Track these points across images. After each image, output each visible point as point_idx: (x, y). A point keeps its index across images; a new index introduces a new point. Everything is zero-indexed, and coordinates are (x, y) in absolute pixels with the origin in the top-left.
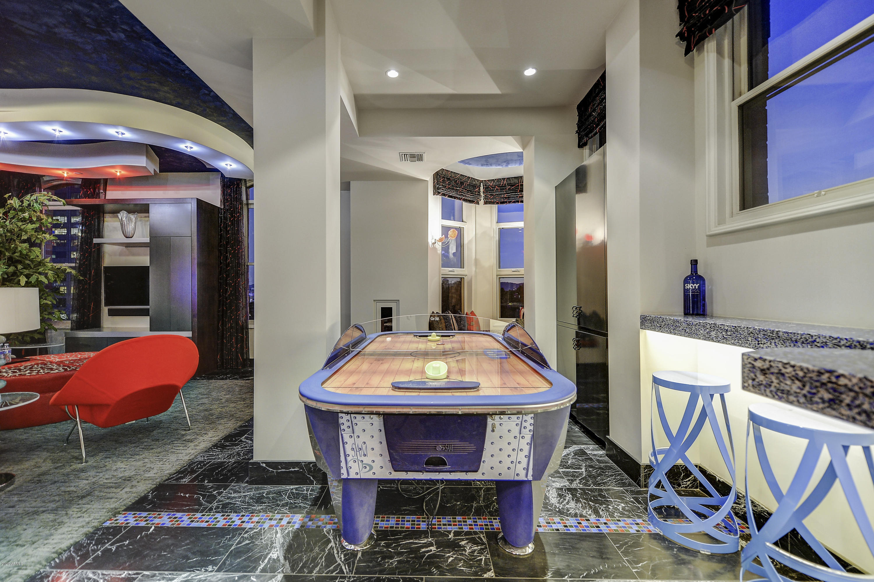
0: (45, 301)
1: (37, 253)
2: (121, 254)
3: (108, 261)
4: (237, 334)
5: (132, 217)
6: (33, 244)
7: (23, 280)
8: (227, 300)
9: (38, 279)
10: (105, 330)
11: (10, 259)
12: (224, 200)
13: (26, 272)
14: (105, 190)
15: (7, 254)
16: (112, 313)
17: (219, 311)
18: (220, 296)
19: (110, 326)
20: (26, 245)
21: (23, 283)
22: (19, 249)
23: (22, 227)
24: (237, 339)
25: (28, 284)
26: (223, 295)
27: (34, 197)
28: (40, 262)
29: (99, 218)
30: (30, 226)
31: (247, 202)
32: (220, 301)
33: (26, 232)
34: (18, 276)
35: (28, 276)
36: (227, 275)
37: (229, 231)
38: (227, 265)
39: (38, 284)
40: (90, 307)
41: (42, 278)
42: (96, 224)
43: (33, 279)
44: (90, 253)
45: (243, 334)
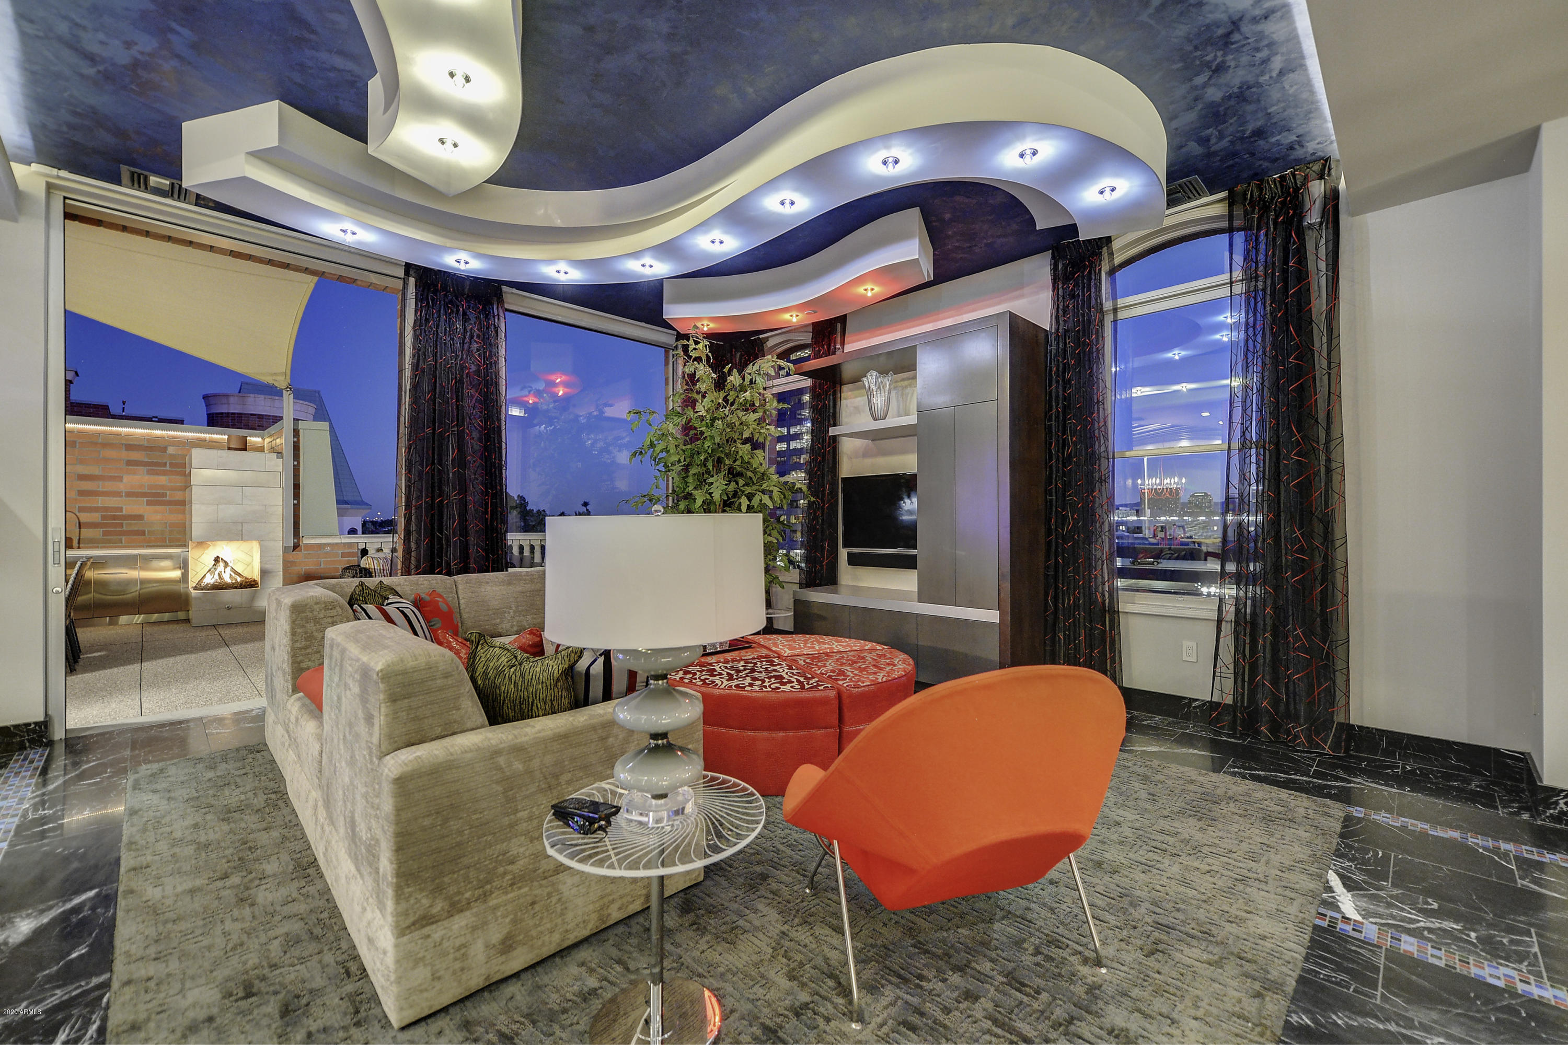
0: (770, 539)
1: (761, 459)
2: (866, 454)
3: (848, 468)
4: (1091, 622)
5: (887, 381)
6: (756, 445)
7: (744, 502)
8: (1065, 542)
9: (761, 501)
10: (842, 590)
11: (731, 470)
12: (1060, 312)
13: (748, 490)
14: (843, 344)
15: (727, 462)
16: (854, 560)
17: (1047, 568)
18: (1049, 532)
19: (851, 583)
20: (748, 446)
21: (744, 508)
22: (740, 453)
23: (744, 419)
24: (1090, 636)
25: (750, 509)
26: (1056, 529)
27: (756, 367)
28: (763, 474)
29: (834, 394)
30: (753, 417)
31: (1115, 304)
32: (1049, 544)
33: (748, 426)
34: (739, 498)
35: (750, 497)
36: (1064, 483)
37: (1070, 380)
38: (1067, 461)
39: (762, 508)
40: (823, 548)
41: (766, 499)
42: (831, 404)
43: (755, 502)
44: (824, 456)
45: (1104, 624)
